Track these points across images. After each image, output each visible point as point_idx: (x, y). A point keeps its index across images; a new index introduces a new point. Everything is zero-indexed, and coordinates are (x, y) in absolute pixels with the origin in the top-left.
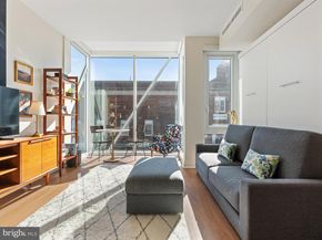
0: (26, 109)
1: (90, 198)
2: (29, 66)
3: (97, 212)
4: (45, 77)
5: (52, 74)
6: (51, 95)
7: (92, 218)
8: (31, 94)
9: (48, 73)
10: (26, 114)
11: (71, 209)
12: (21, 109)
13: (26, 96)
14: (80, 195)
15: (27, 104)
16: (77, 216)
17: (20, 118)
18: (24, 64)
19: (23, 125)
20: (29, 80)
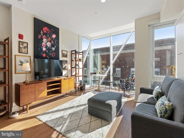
0: (65, 67)
1: (80, 104)
2: (66, 51)
3: (79, 109)
4: (72, 54)
5: (74, 52)
6: (74, 61)
7: (77, 111)
8: (67, 61)
9: (73, 52)
10: (65, 69)
11: (73, 106)
12: (64, 67)
13: (65, 62)
14: (78, 102)
15: (66, 65)
16: (73, 109)
17: (63, 70)
18: (65, 51)
19: (64, 73)
20: (66, 56)
